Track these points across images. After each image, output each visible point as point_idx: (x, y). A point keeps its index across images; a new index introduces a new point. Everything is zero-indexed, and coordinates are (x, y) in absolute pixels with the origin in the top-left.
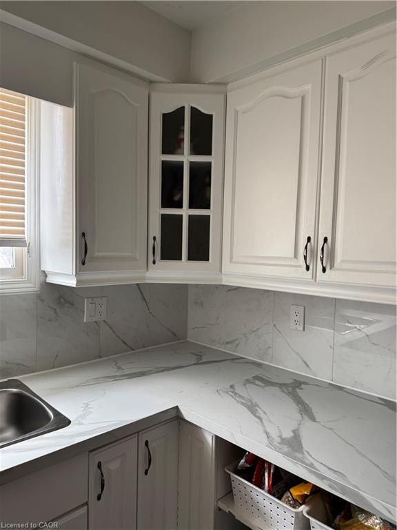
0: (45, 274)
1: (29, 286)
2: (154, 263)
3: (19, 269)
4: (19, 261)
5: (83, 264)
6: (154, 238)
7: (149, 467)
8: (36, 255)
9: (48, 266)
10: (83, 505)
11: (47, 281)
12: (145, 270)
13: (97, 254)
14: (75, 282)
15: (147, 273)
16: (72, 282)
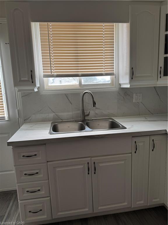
0: (120, 85)
1: (115, 89)
2: (160, 77)
3: (112, 83)
4: (112, 80)
5: (132, 79)
6: (161, 67)
7: (154, 148)
8: (117, 78)
9: (121, 82)
10: (130, 153)
11: (121, 87)
12: (156, 81)
13: (137, 75)
14: (129, 86)
15: (158, 82)
16: (128, 86)
